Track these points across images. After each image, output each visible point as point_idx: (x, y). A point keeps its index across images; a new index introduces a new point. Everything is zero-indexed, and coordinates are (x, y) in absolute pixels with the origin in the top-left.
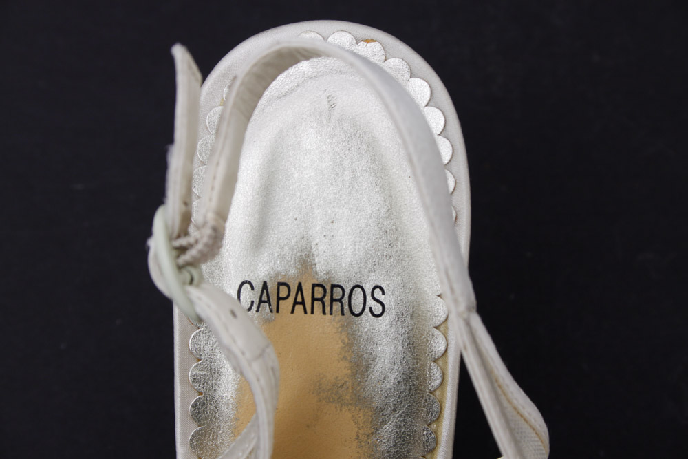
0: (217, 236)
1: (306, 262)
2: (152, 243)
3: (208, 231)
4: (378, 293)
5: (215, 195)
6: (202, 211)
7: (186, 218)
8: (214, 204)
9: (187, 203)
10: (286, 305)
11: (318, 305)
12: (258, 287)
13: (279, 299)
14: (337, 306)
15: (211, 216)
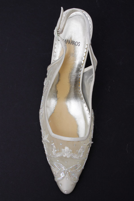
0: (62, 31)
1: (71, 38)
2: (55, 30)
3: (61, 30)
4: (79, 43)
5: (63, 26)
6: (61, 27)
7: (59, 28)
8: (62, 27)
9: (59, 26)
10: (68, 43)
11: (72, 43)
12: (65, 40)
13: (67, 42)
14: (74, 44)
15: (62, 28)
